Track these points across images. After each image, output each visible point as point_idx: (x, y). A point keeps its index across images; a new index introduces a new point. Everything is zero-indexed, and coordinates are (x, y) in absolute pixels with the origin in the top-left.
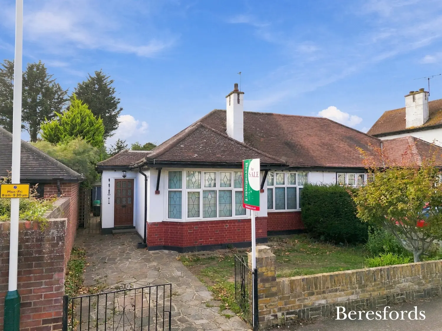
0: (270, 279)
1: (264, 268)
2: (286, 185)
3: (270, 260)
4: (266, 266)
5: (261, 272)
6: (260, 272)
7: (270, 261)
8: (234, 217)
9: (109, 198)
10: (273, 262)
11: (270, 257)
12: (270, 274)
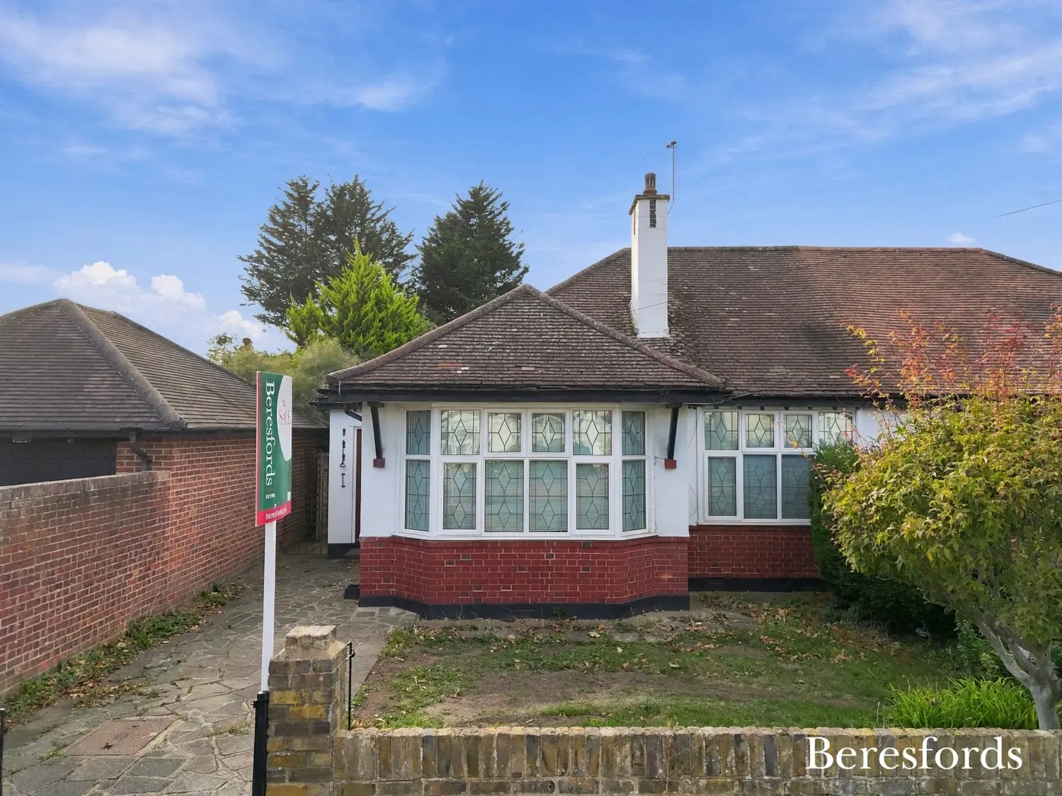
0: (311, 727)
1: (292, 694)
2: (779, 450)
3: (314, 670)
4: (298, 689)
5: (278, 704)
6: (276, 703)
7: (311, 673)
8: (573, 533)
9: (343, 474)
10: (321, 679)
11: (314, 663)
12: (308, 712)
